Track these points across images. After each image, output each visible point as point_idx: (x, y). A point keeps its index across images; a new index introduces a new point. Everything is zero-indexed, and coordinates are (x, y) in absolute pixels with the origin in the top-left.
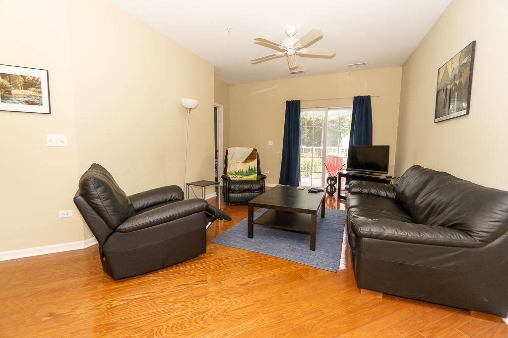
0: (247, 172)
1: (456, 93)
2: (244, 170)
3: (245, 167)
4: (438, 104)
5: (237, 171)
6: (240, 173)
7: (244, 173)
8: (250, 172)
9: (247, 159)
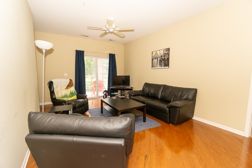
0: (70, 95)
1: (163, 61)
2: (67, 94)
3: (68, 92)
4: (153, 63)
5: (63, 95)
6: (66, 96)
7: (69, 96)
8: (72, 94)
9: (68, 86)
